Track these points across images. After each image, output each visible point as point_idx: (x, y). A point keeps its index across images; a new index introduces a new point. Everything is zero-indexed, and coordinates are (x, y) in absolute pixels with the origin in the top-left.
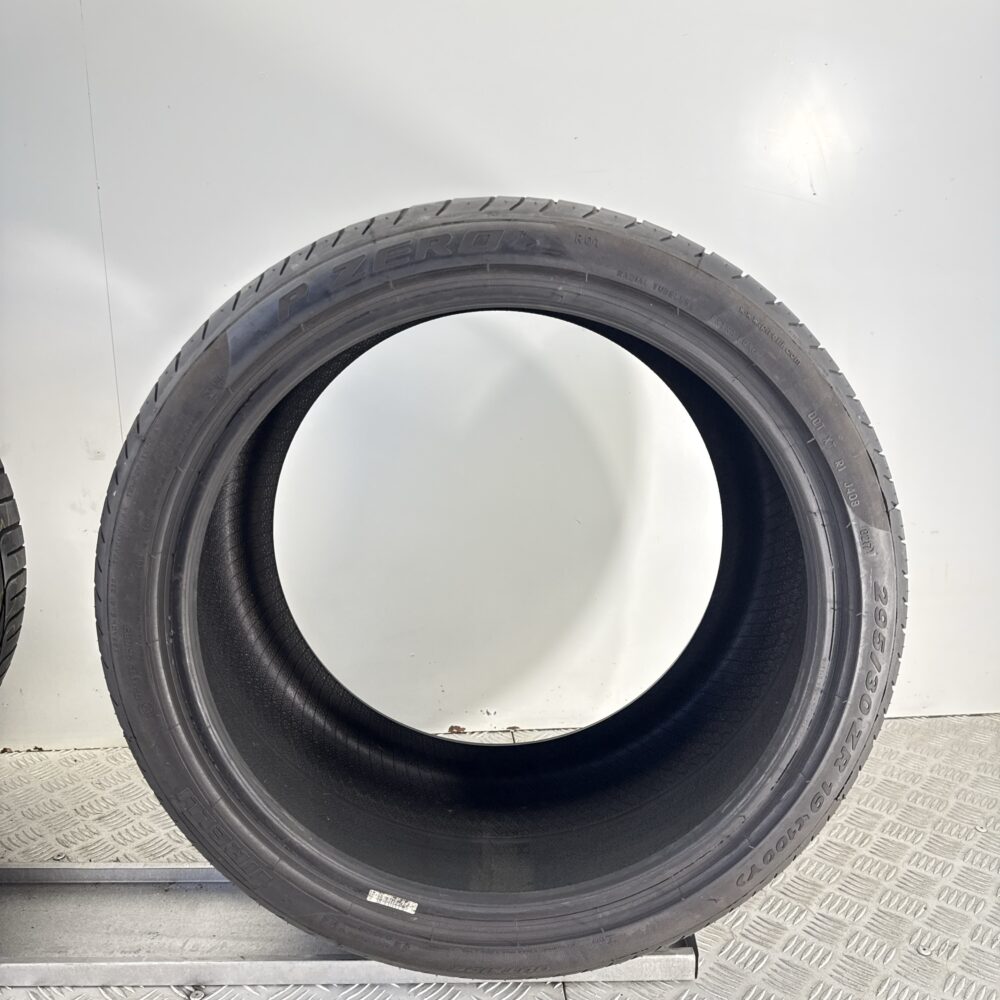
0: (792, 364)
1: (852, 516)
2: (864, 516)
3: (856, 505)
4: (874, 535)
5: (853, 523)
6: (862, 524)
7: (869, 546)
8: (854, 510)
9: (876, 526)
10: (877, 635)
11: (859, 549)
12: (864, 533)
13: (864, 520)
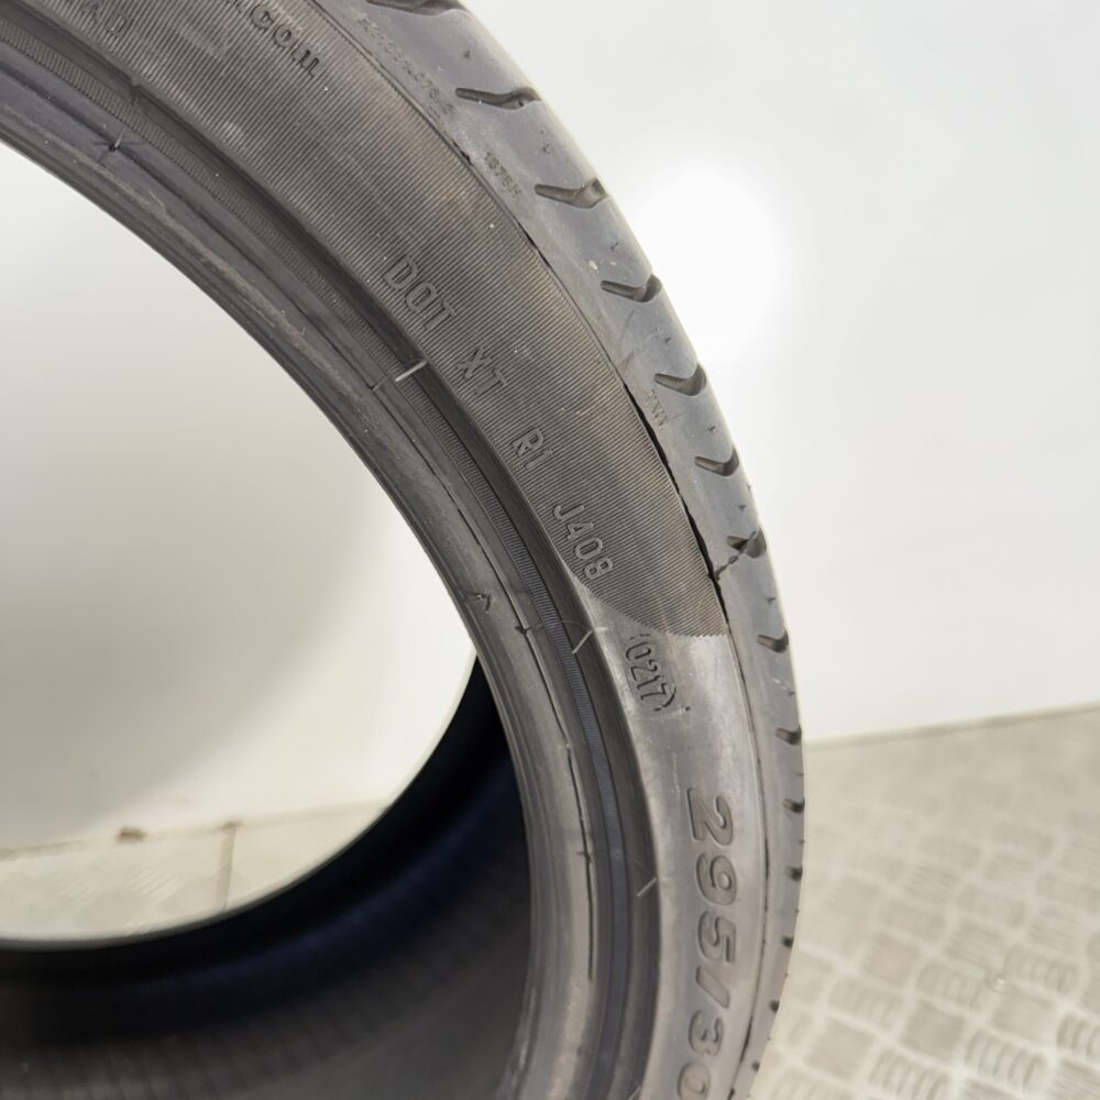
0: (290, 71)
1: (592, 608)
2: (636, 602)
3: (601, 571)
4: (673, 656)
5: (600, 630)
6: (632, 628)
7: (659, 688)
8: (597, 591)
9: (675, 632)
10: (708, 924)
11: (629, 704)
12: (642, 657)
13: (632, 615)
